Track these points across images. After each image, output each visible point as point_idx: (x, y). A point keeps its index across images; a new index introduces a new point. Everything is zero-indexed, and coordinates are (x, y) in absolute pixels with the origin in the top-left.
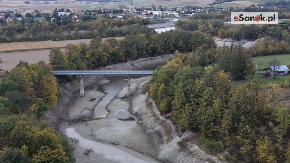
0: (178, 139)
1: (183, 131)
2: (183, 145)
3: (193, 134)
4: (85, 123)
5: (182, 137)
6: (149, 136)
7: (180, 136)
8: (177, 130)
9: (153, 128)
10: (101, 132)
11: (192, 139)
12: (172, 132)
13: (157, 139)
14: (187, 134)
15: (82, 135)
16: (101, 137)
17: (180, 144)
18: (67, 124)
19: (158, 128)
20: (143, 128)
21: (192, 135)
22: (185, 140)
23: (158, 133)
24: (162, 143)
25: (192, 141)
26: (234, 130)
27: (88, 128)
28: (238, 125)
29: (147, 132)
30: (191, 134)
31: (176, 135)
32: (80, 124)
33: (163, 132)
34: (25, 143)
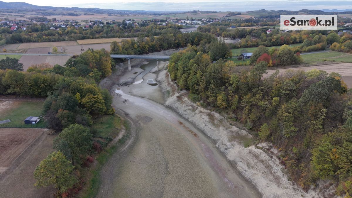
0: (177, 95)
1: (181, 90)
2: (179, 98)
3: (187, 92)
4: (127, 86)
5: (180, 94)
6: (163, 93)
7: (179, 93)
8: (178, 90)
9: (166, 89)
10: (136, 91)
11: (185, 95)
12: (175, 91)
13: (166, 95)
14: (183, 92)
15: (124, 92)
16: (135, 93)
17: (178, 97)
18: (117, 86)
19: (169, 89)
20: (161, 89)
21: (186, 93)
22: (181, 95)
23: (168, 92)
24: (169, 97)
25: (185, 96)
26: (206, 88)
27: (129, 88)
28: (209, 85)
29: (162, 91)
30: (186, 92)
31: (177, 92)
32: (125, 86)
33: (171, 91)
34: (78, 91)
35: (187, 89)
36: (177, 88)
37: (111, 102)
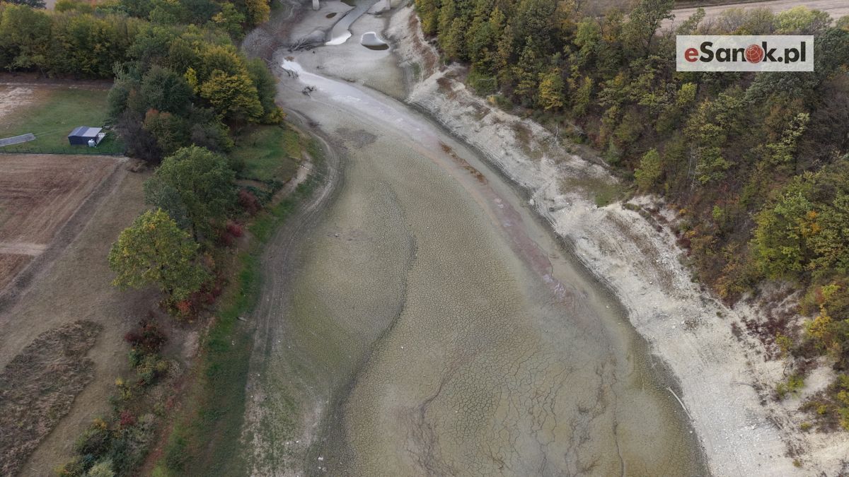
0: (439, 75)
1: (449, 62)
2: (444, 84)
3: (463, 68)
4: (312, 50)
5: (445, 72)
6: (403, 71)
7: (442, 71)
8: (441, 62)
9: (410, 59)
10: (333, 64)
11: (459, 75)
12: (434, 65)
13: (411, 75)
14: (455, 67)
15: (305, 67)
16: (331, 70)
17: (440, 81)
18: (285, 50)
19: (417, 58)
20: (397, 60)
21: (460, 69)
22: (449, 76)
23: (416, 68)
24: (417, 81)
25: (458, 78)
26: (514, 59)
27: (315, 57)
28: (521, 51)
29: (400, 65)
30: (460, 67)
31: (438, 68)
32: (305, 52)
33: (422, 65)
34: (191, 64)
35: (465, 60)
36: (437, 56)
37: (274, 93)
